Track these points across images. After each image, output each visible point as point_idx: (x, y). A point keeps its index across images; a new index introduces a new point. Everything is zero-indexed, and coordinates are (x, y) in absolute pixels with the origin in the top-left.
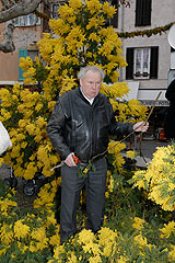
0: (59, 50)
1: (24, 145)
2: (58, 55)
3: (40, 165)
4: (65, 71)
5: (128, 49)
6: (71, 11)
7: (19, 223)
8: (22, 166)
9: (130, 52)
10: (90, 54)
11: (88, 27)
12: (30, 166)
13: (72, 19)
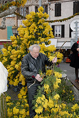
0: (27, 33)
1: (13, 72)
2: (27, 36)
3: (20, 80)
4: (30, 42)
5: (52, 26)
6: (31, 17)
7: (15, 108)
8: (13, 80)
9: (53, 27)
10: (39, 34)
11: (38, 23)
12: (16, 80)
13: (32, 20)
